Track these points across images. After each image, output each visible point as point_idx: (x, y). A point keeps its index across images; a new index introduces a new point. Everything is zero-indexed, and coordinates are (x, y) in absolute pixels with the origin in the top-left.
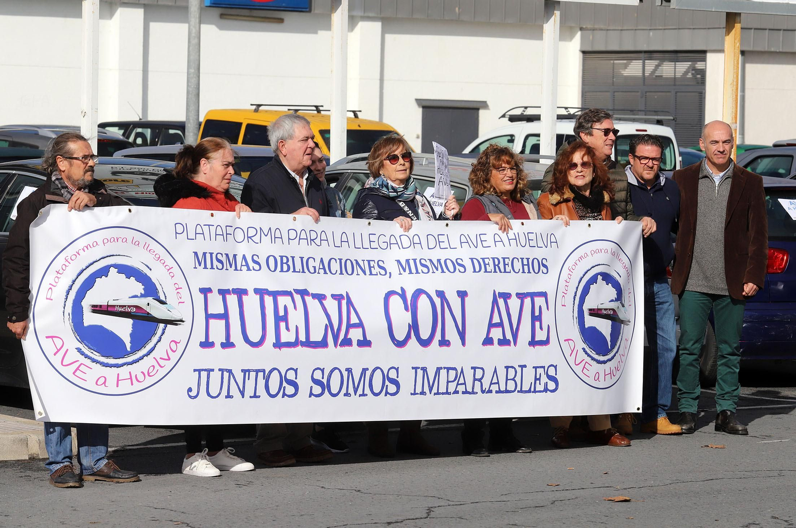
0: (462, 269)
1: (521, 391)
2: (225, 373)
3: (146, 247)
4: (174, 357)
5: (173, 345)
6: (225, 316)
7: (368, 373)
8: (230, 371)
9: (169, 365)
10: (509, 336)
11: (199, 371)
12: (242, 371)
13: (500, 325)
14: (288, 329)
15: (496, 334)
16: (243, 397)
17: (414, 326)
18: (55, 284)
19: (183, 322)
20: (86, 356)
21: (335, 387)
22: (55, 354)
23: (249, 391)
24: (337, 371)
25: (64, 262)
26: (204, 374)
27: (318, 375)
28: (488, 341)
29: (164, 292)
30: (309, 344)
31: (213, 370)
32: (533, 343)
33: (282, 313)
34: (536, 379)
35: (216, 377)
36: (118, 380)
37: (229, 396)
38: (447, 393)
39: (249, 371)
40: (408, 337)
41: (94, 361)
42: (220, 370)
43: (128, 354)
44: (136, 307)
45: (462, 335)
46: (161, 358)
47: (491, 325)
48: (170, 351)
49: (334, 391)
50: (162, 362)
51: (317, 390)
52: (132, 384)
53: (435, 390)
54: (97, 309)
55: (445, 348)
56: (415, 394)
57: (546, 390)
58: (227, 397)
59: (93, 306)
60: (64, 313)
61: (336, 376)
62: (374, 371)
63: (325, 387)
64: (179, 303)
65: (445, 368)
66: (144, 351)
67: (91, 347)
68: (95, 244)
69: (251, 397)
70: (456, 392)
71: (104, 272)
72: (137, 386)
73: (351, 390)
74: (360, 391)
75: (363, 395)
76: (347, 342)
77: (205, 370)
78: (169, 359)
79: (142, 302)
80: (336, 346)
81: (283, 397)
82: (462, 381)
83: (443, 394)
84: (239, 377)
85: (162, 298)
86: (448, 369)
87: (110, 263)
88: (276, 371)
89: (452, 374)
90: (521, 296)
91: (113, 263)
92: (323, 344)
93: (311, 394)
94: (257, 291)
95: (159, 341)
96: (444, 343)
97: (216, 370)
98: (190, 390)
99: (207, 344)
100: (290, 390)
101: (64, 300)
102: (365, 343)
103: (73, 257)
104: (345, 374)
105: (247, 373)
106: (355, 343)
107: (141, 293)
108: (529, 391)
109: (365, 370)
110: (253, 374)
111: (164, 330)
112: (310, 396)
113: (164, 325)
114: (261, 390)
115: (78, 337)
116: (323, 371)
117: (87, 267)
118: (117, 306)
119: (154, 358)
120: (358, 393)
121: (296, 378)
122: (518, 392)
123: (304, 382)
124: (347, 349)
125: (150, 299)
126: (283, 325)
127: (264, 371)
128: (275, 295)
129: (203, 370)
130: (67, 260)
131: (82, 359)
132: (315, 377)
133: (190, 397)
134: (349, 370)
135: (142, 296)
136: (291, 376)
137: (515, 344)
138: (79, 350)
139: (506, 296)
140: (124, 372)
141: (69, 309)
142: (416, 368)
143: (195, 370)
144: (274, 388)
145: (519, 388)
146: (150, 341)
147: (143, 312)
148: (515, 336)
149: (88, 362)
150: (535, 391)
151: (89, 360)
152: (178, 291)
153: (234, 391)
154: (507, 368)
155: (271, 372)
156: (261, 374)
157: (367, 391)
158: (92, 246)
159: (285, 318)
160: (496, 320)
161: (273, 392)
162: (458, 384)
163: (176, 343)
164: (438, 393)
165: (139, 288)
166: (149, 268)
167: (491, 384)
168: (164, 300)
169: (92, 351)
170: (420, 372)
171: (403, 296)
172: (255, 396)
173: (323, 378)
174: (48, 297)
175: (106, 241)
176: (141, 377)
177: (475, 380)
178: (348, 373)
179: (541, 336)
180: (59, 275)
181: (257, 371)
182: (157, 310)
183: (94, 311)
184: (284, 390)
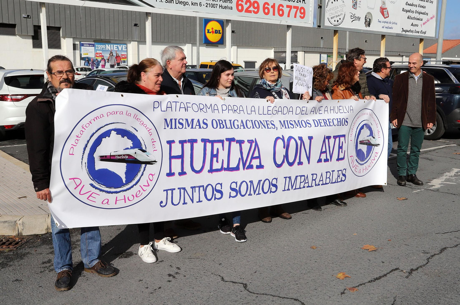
0: (309, 126)
1: (332, 183)
2: (182, 190)
3: (135, 117)
4: (152, 184)
5: (151, 177)
6: (182, 157)
7: (262, 183)
8: (184, 189)
9: (149, 189)
10: (329, 157)
11: (167, 190)
12: (191, 187)
13: (325, 152)
14: (217, 161)
15: (323, 157)
16: (193, 203)
17: (286, 156)
18: (75, 144)
19: (156, 162)
20: (96, 188)
21: (243, 191)
22: (75, 189)
23: (196, 199)
24: (244, 183)
25: (81, 129)
26: (170, 192)
27: (234, 186)
28: (320, 161)
29: (145, 145)
30: (229, 169)
31: (175, 189)
32: (338, 159)
33: (215, 153)
34: (338, 176)
35: (176, 193)
36: (116, 200)
37: (185, 203)
38: (300, 188)
39: (195, 187)
40: (283, 162)
41: (101, 190)
42: (178, 188)
43: (124, 185)
44: (128, 155)
45: (308, 159)
46: (144, 186)
47: (322, 153)
48: (149, 180)
49: (243, 193)
50: (144, 188)
51: (233, 194)
52: (125, 202)
53: (294, 187)
54: (104, 158)
55: (300, 166)
56: (285, 190)
57: (341, 181)
58: (183, 204)
59: (101, 157)
60: (82, 162)
61: (244, 186)
62: (265, 181)
63: (238, 192)
64: (154, 150)
65: (299, 176)
66: (134, 182)
67: (100, 182)
68: (102, 116)
69: (197, 202)
70: (304, 187)
71: (107, 134)
72: (128, 203)
73: (252, 192)
74: (257, 192)
75: (259, 194)
76: (251, 167)
77: (170, 190)
78: (149, 185)
79: (131, 152)
80: (244, 169)
81: (215, 200)
82: (307, 181)
83: (298, 189)
84: (190, 191)
85: (144, 148)
86: (301, 176)
87: (111, 128)
88: (210, 186)
89: (303, 178)
90: (335, 137)
91: (114, 128)
92: (237, 168)
93: (230, 196)
94: (203, 140)
95: (142, 175)
96: (300, 163)
97: (177, 189)
98: (161, 202)
99: (170, 174)
100: (218, 195)
101: (82, 154)
102: (260, 167)
103: (87, 125)
104: (249, 184)
105: (194, 189)
106: (255, 167)
107: (131, 146)
108: (335, 182)
109: (260, 181)
110: (197, 189)
111: (145, 168)
112: (230, 198)
113: (145, 165)
114: (203, 198)
115: (91, 177)
116: (236, 183)
117: (96, 131)
118: (117, 155)
119: (140, 186)
120: (256, 194)
121: (221, 189)
122: (331, 183)
123: (226, 190)
124: (250, 170)
125: (136, 150)
126: (215, 159)
127: (203, 186)
128: (212, 142)
129: (169, 190)
130: (83, 128)
131: (94, 190)
132: (232, 187)
133: (161, 206)
134: (251, 182)
135: (132, 148)
136: (218, 187)
137: (331, 161)
138: (92, 185)
139: (329, 138)
140: (120, 196)
141: (85, 160)
142: (286, 178)
143: (164, 191)
144: (209, 195)
145: (331, 182)
146: (137, 176)
147: (132, 158)
148: (331, 157)
149: (97, 191)
150: (337, 182)
151: (98, 190)
152: (153, 143)
153: (188, 200)
154: (327, 172)
155: (207, 186)
156: (201, 188)
157: (261, 192)
158: (99, 117)
159: (217, 156)
160: (324, 150)
161: (209, 198)
162: (305, 183)
163: (152, 175)
164: (295, 189)
165: (130, 143)
166: (136, 130)
167: (320, 181)
168: (145, 150)
169: (100, 185)
170: (288, 179)
171: (283, 140)
172: (200, 201)
173: (236, 187)
174: (71, 153)
175: (109, 114)
176: (131, 198)
177: (313, 180)
178: (251, 183)
179: (341, 156)
180: (78, 138)
181: (199, 187)
182: (141, 156)
183: (102, 160)
184: (215, 196)
